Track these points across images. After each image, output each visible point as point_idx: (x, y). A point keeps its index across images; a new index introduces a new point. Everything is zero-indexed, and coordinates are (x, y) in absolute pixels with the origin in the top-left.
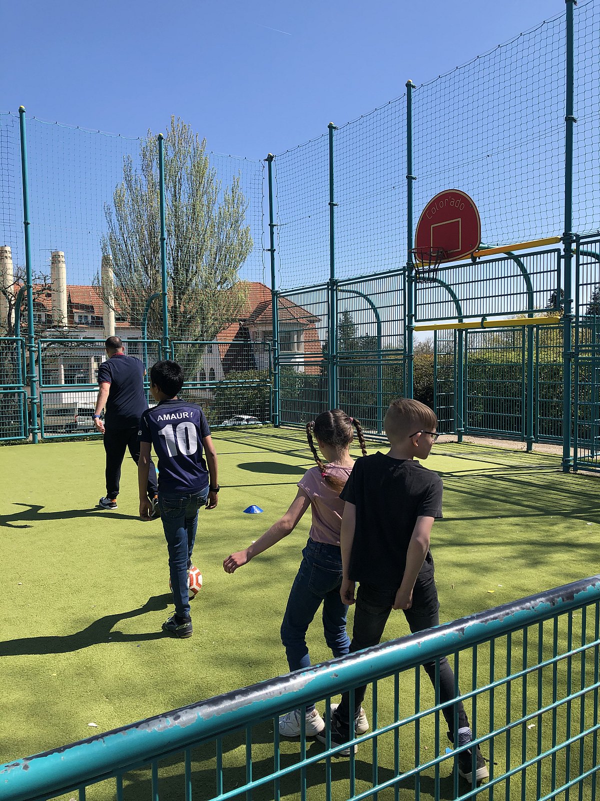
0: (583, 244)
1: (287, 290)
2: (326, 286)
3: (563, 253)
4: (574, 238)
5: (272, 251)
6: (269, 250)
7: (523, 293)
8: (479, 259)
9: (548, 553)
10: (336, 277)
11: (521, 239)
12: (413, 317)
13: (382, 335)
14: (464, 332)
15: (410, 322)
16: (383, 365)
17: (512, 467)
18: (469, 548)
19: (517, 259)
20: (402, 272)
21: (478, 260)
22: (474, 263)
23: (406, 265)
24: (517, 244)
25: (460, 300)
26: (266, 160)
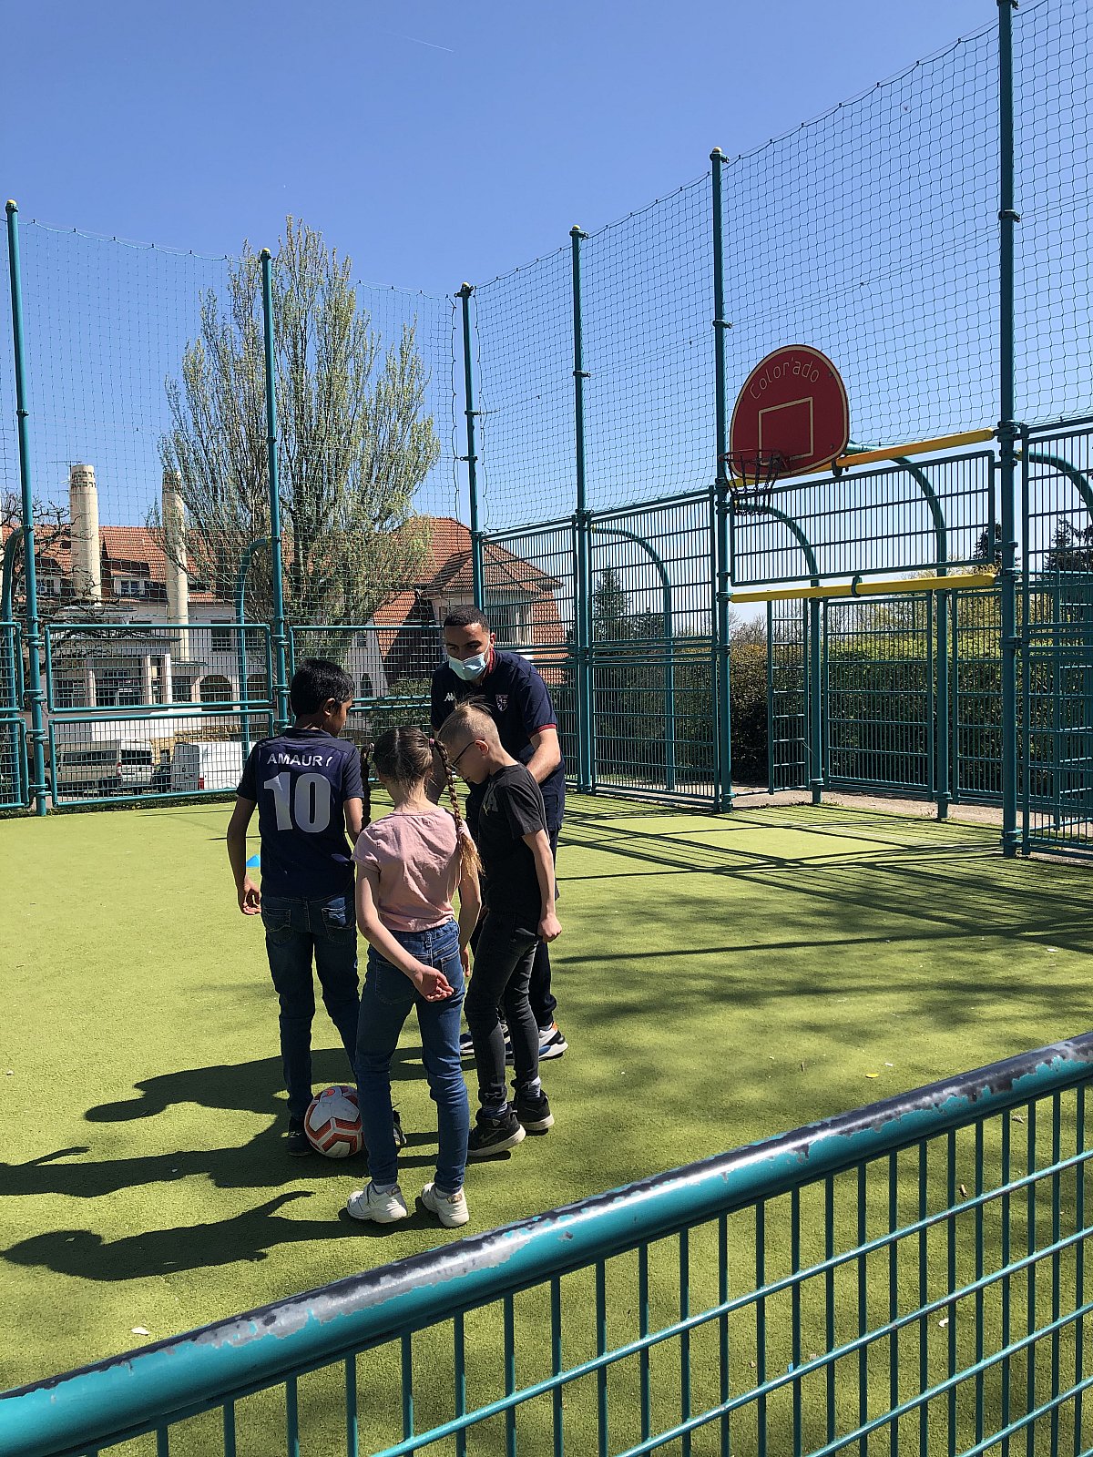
0: (1035, 441)
1: (499, 531)
2: (570, 523)
3: (998, 459)
4: (1019, 431)
5: (471, 459)
6: (465, 459)
7: (927, 532)
8: (847, 470)
9: (977, 1002)
10: (589, 506)
11: (922, 434)
12: (729, 578)
13: (673, 611)
14: (821, 604)
15: (723, 586)
16: (675, 664)
17: (911, 849)
18: (831, 998)
19: (915, 470)
20: (708, 495)
21: (844, 473)
22: (838, 478)
23: (714, 483)
24: (916, 442)
25: (813, 546)
26: (459, 295)
